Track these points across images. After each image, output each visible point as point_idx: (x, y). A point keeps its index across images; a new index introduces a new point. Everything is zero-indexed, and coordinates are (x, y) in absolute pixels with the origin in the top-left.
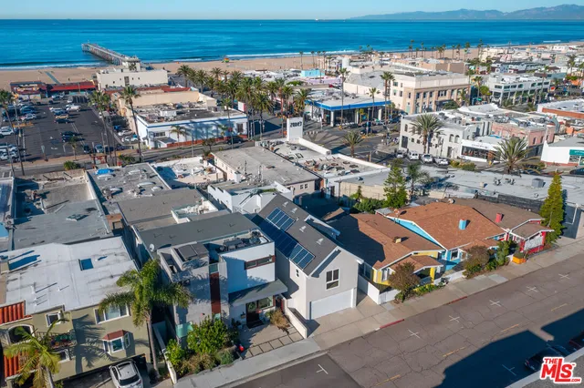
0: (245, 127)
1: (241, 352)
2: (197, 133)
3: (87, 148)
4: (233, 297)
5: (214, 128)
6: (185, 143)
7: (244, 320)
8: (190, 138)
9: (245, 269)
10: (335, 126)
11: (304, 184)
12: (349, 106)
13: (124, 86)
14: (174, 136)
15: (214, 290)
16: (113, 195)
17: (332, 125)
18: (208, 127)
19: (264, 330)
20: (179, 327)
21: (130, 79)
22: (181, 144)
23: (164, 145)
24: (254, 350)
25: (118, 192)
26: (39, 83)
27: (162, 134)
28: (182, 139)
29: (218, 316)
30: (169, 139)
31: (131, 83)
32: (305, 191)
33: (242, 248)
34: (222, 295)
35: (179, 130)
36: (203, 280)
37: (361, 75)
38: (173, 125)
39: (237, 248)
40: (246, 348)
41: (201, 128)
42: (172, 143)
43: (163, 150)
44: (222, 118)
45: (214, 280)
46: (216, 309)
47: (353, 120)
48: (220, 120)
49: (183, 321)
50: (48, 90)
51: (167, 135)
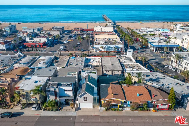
0: (123, 49)
1: (59, 109)
2: (108, 49)
3: (79, 49)
4: (60, 97)
5: (113, 48)
6: (104, 51)
7: (65, 103)
8: (106, 50)
9: (65, 91)
10: (155, 52)
11: (118, 71)
12: (162, 46)
13: (100, 31)
14: (101, 49)
15: (55, 94)
16: (70, 64)
17: (154, 51)
18: (112, 48)
19: (68, 106)
20: (48, 100)
21: (102, 29)
22: (102, 51)
23: (98, 51)
24: (63, 110)
25: (72, 64)
26: (81, 28)
27: (98, 48)
28: (103, 50)
29: (57, 100)
30: (100, 50)
31: (102, 30)
32: (118, 73)
33: (65, 86)
34: (57, 96)
35: (103, 48)
36: (53, 91)
37: (177, 34)
38: (101, 46)
39: (64, 86)
40: (61, 109)
41: (109, 48)
42: (101, 51)
43: (98, 53)
44: (116, 45)
45: (55, 92)
46: (56, 99)
47: (163, 50)
48: (115, 46)
49: (49, 99)
50: (83, 30)
51: (99, 49)
